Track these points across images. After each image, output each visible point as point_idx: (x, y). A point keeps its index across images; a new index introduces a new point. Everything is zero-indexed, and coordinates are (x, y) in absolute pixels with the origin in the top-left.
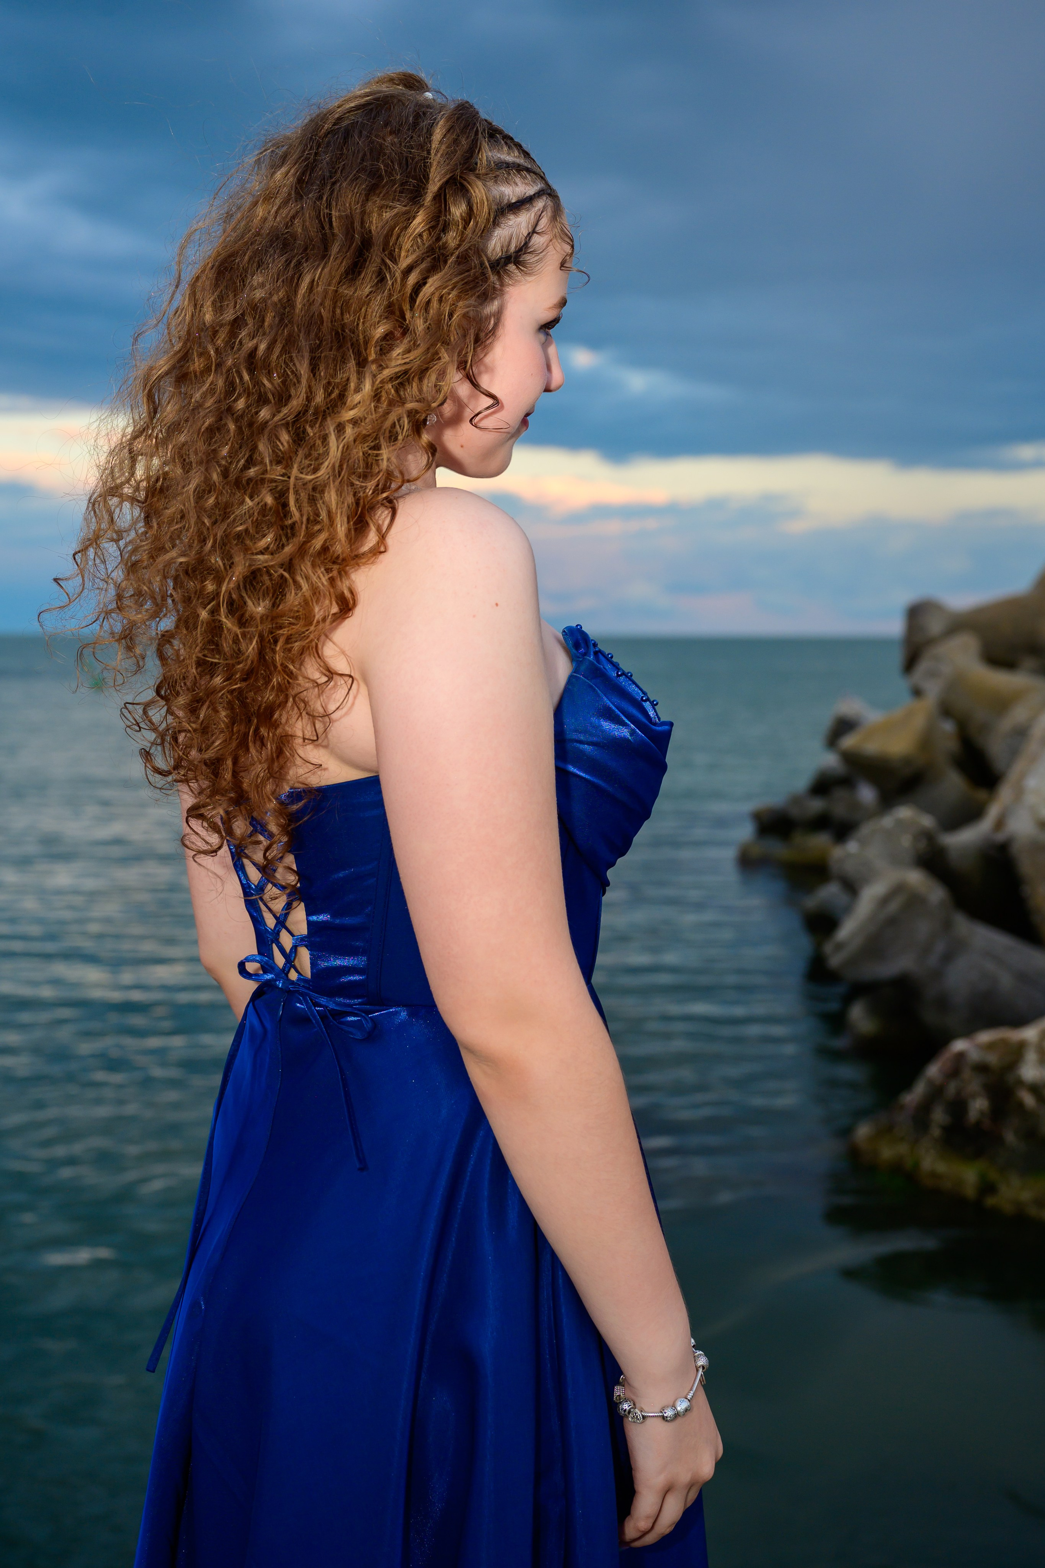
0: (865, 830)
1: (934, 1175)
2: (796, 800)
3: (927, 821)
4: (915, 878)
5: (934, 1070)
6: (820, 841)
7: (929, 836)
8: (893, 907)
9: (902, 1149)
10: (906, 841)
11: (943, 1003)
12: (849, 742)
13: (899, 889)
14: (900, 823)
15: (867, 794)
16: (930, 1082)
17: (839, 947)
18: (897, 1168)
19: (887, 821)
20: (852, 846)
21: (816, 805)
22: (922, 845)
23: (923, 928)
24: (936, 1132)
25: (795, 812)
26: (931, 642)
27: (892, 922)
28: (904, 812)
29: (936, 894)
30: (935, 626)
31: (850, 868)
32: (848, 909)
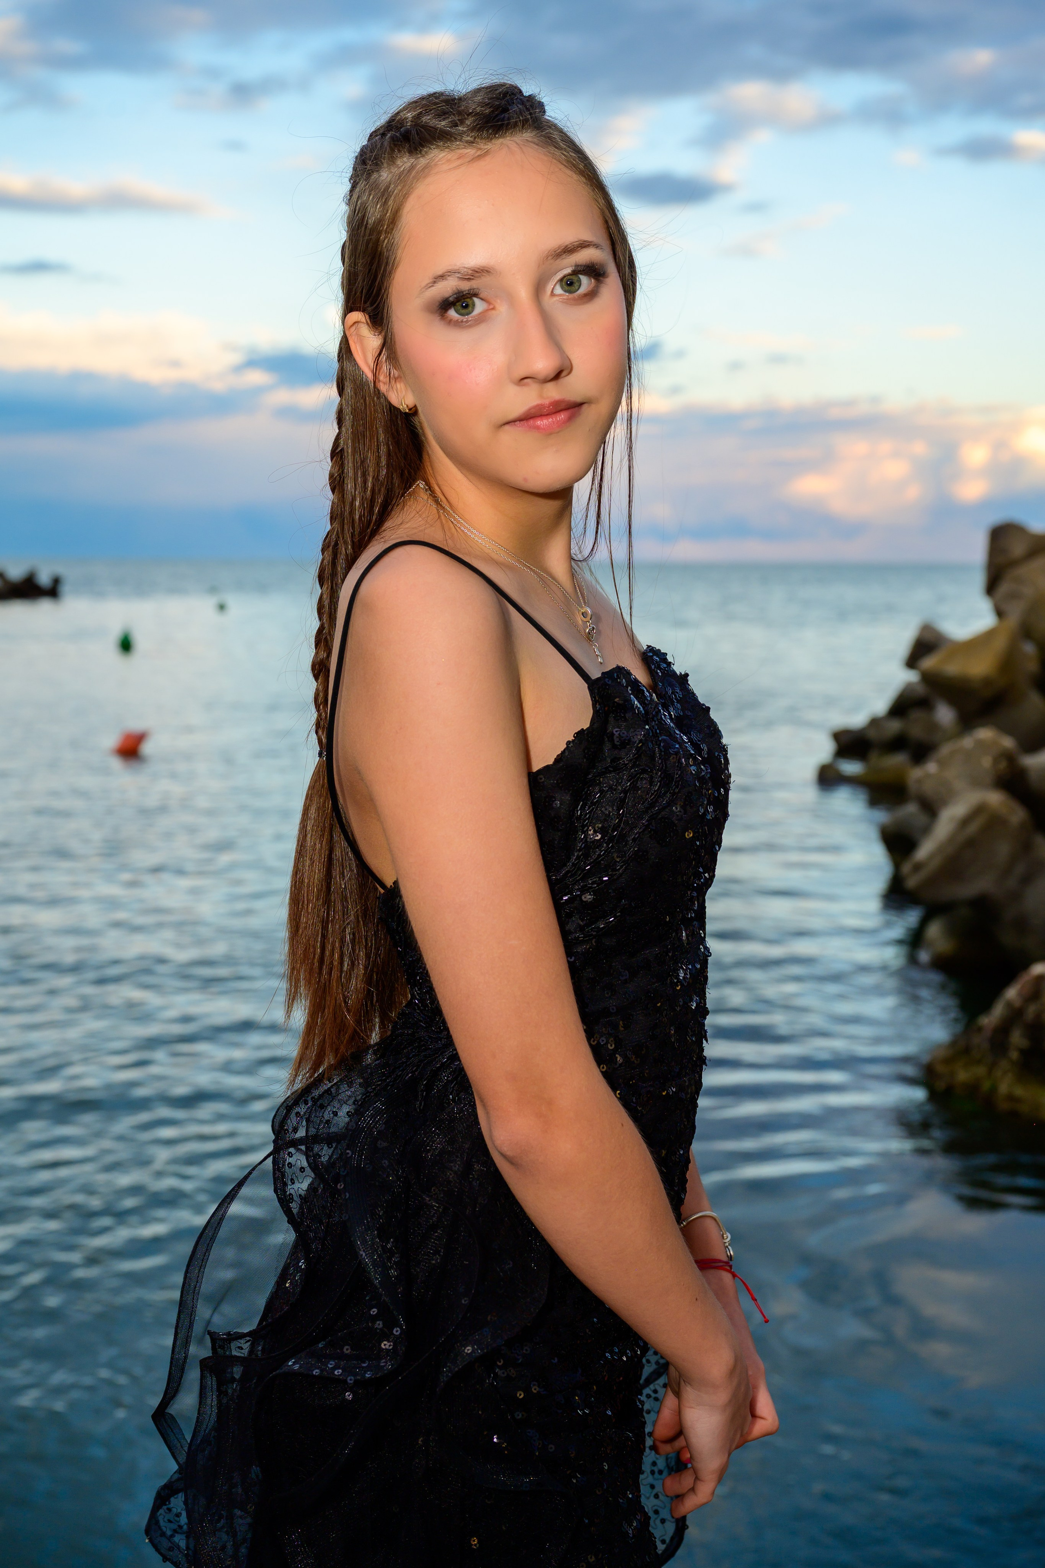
0: (945, 750)
1: (1011, 1098)
2: (875, 722)
3: (1008, 742)
4: (995, 798)
5: (1012, 993)
6: (898, 760)
7: (1010, 758)
8: (973, 828)
9: (980, 1071)
10: (987, 762)
11: (1022, 925)
12: (929, 663)
13: (979, 810)
14: (980, 743)
15: (945, 714)
16: (1009, 1005)
17: (918, 867)
18: (973, 1088)
19: (967, 743)
20: (931, 767)
21: (895, 726)
22: (1003, 765)
23: (1003, 850)
24: (1014, 1055)
25: (873, 734)
26: (1014, 563)
27: (971, 843)
28: (985, 734)
29: (1017, 815)
30: (1018, 549)
31: (929, 788)
32: (927, 830)
